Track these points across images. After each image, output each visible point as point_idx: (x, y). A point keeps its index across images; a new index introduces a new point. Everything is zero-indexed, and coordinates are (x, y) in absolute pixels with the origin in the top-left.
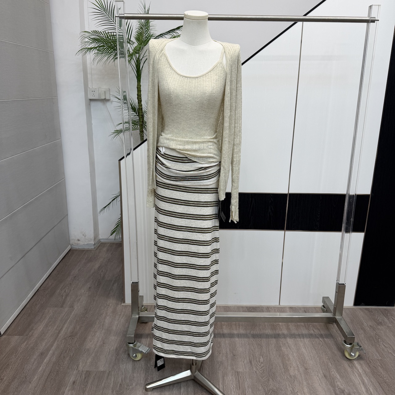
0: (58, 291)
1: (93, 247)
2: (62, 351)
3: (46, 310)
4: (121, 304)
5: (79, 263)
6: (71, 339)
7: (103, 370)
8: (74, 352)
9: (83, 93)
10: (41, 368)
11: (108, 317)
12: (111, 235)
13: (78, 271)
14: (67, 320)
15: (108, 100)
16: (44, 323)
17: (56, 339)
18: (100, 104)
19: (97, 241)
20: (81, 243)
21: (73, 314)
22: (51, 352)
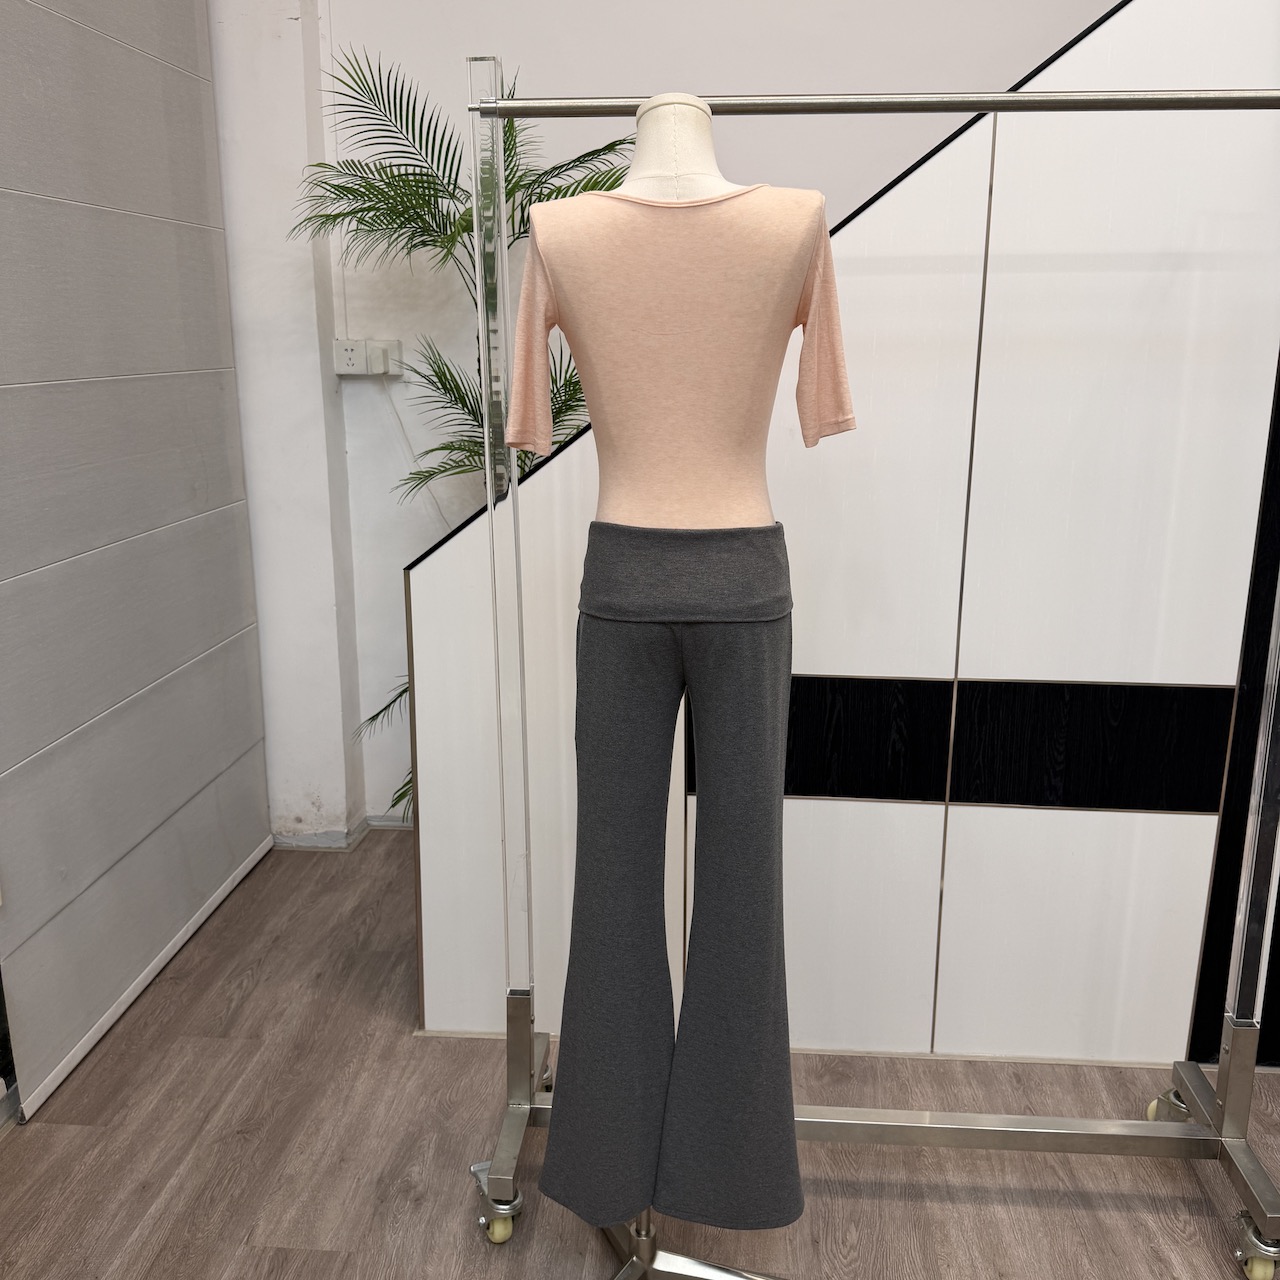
0: (220, 984)
1: (344, 845)
2: (207, 1179)
3: (174, 1046)
4: (412, 1032)
5: (295, 894)
6: (243, 1140)
7: (328, 1248)
8: (243, 1185)
9: (314, 357)
10: (136, 1233)
11: (365, 1075)
12: (393, 806)
13: (290, 920)
14: (237, 1078)
15: (397, 378)
16: (164, 1085)
17: (194, 1139)
18: (370, 391)
19: (357, 823)
20: (306, 829)
21: (255, 1059)
22: (173, 1181)
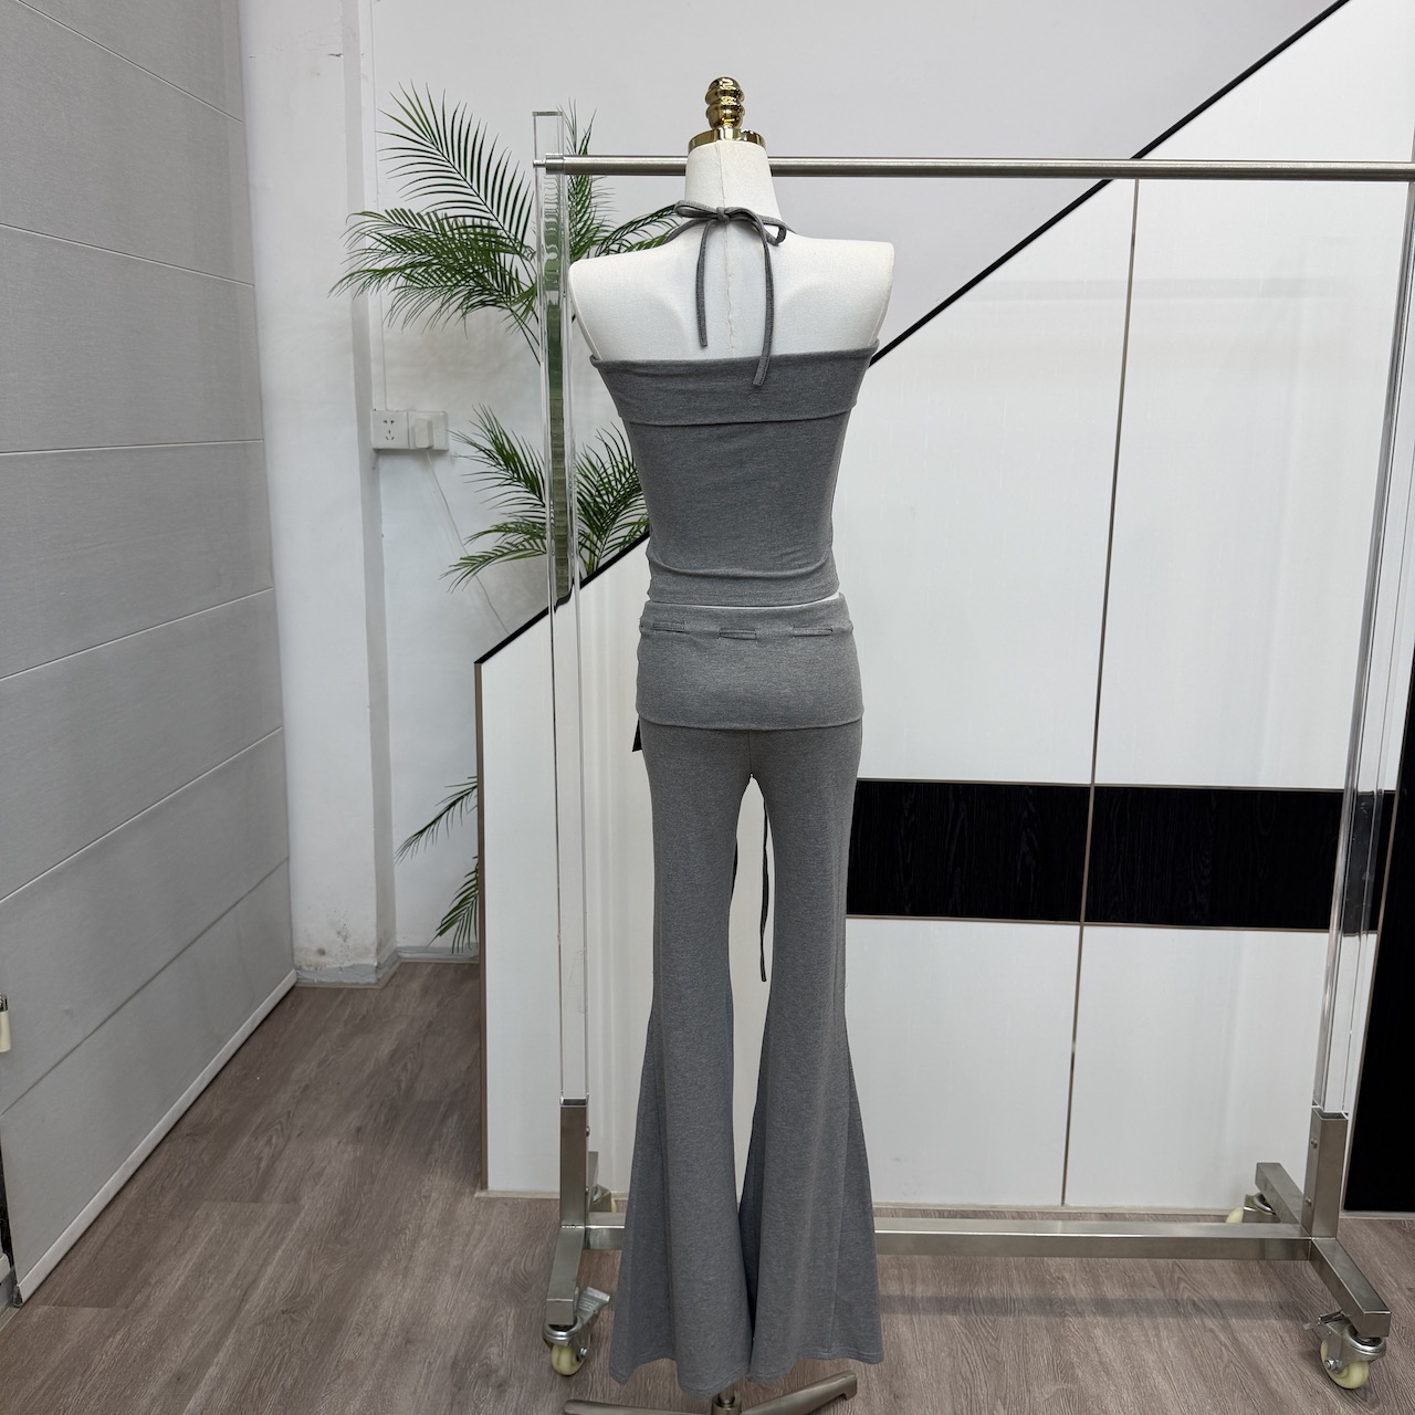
0: (245, 1140)
1: (373, 980)
2: (253, 1368)
3: (199, 1212)
4: (474, 1193)
5: (322, 1037)
6: (289, 1321)
8: (296, 1374)
9: (352, 430)
11: (424, 1243)
12: (440, 934)
13: (319, 1066)
14: (276, 1248)
15: (441, 453)
16: (191, 1259)
17: (232, 1321)
18: (410, 468)
19: (387, 955)
20: (330, 962)
21: (295, 1227)
22: (212, 1371)
